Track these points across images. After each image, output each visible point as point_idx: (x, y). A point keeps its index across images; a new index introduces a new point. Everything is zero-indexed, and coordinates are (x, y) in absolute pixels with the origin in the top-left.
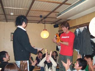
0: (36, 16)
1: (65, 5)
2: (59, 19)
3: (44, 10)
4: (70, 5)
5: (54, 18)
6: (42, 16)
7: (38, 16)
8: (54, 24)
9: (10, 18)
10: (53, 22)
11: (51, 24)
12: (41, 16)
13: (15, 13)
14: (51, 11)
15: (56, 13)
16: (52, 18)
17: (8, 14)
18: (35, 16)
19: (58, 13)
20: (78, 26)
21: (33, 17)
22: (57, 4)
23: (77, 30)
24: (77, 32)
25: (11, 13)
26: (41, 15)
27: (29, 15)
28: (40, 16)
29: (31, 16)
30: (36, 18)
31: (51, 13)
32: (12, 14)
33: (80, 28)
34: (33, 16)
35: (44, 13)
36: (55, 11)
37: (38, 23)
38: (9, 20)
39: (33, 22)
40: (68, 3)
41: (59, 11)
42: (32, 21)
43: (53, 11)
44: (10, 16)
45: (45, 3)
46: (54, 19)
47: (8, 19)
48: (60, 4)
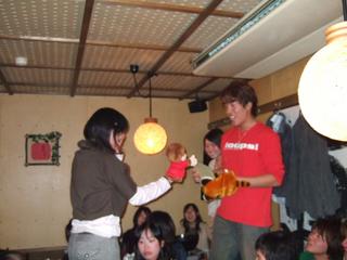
0: (117, 67)
1: (220, 19)
2: (206, 80)
3: (140, 42)
4: (239, 16)
5: (186, 75)
6: (137, 67)
7: (123, 68)
8: (190, 101)
9: (19, 80)
10: (185, 91)
11: (181, 98)
12: (134, 69)
13: (34, 58)
14: (170, 44)
15: (189, 54)
16: (176, 74)
17: (5, 62)
18: (111, 67)
19: (199, 52)
20: (277, 101)
22: (185, 15)
23: (276, 120)
24: (276, 127)
25: (15, 56)
26: (133, 63)
27: (90, 66)
28: (132, 67)
29: (97, 66)
30: (119, 74)
31: (170, 52)
32: (21, 61)
33: (284, 111)
34: (104, 67)
35: (145, 56)
36: (184, 45)
37: (129, 96)
38: (17, 87)
39: (108, 91)
40: (231, 9)
41: (199, 47)
43: (176, 47)
44: (15, 69)
45: (138, 11)
46: (189, 78)
47: (13, 84)
48: (196, 15)
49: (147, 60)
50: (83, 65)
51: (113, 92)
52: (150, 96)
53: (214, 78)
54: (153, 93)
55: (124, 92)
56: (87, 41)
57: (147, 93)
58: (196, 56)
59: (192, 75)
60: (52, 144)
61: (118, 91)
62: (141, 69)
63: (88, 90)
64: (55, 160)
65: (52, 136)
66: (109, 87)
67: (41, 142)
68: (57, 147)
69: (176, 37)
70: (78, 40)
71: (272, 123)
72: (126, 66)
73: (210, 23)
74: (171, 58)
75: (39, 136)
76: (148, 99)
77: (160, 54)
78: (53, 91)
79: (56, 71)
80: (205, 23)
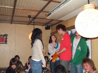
0: (25, 16)
1: (54, 3)
2: (50, 20)
3: (31, 9)
6: (30, 16)
7: (26, 16)
10: (44, 23)
11: (43, 26)
12: (30, 17)
14: (40, 10)
15: (45, 13)
16: (42, 18)
18: (23, 16)
20: (70, 27)
21: (21, 17)
23: (69, 32)
27: (17, 15)
29: (19, 15)
30: (25, 18)
31: (40, 12)
33: (72, 30)
35: (33, 13)
36: (44, 10)
37: (28, 25)
41: (48, 11)
42: (21, 23)
43: (42, 11)
46: (45, 20)
48: (47, 2)
49: (33, 14)
50: (15, 15)
51: (23, 23)
52: (34, 25)
53: (53, 20)
54: (35, 24)
55: (27, 23)
56: (16, 8)
57: (33, 23)
58: (47, 14)
59: (46, 19)
60: (5, 38)
61: (25, 23)
62: (31, 17)
63: (16, 22)
64: (6, 42)
65: (5, 35)
66: (22, 22)
67: (2, 37)
68: (6, 38)
69: (42, 8)
70: (13, 7)
71: (68, 33)
72: (27, 15)
73: (51, 4)
74: (40, 14)
75: (1, 35)
76: (33, 25)
77: (37, 13)
78: (6, 22)
79: (6, 16)
80: (50, 4)
